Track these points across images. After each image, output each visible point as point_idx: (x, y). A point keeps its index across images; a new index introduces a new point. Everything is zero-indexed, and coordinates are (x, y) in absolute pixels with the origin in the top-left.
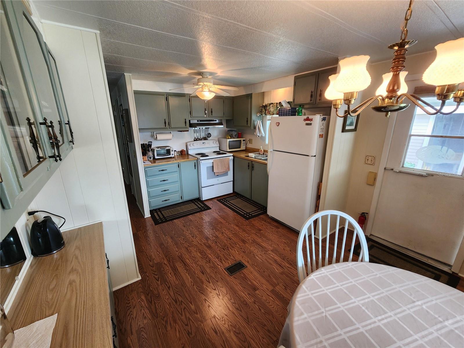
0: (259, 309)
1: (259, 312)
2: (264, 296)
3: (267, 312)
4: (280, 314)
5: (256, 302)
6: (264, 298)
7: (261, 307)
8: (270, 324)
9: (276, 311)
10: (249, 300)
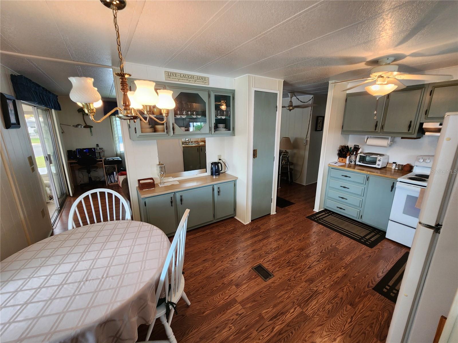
0: (217, 287)
1: (214, 286)
2: (229, 291)
3: (214, 292)
4: (210, 302)
5: (223, 285)
6: (227, 291)
7: (219, 287)
8: (203, 292)
9: (214, 299)
10: (226, 280)
